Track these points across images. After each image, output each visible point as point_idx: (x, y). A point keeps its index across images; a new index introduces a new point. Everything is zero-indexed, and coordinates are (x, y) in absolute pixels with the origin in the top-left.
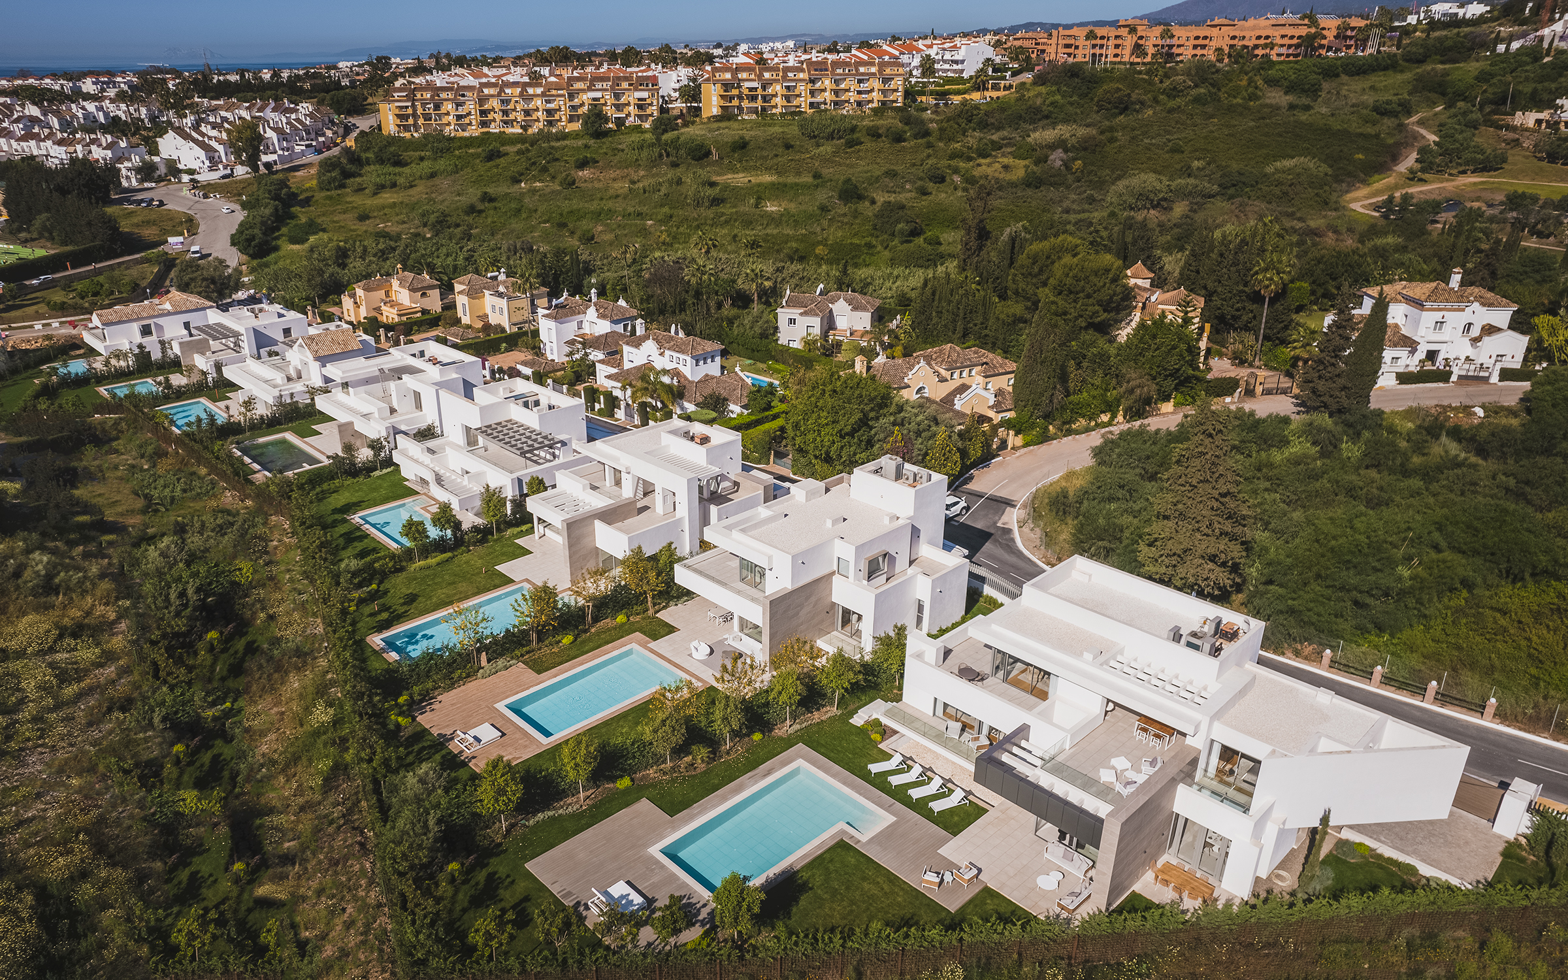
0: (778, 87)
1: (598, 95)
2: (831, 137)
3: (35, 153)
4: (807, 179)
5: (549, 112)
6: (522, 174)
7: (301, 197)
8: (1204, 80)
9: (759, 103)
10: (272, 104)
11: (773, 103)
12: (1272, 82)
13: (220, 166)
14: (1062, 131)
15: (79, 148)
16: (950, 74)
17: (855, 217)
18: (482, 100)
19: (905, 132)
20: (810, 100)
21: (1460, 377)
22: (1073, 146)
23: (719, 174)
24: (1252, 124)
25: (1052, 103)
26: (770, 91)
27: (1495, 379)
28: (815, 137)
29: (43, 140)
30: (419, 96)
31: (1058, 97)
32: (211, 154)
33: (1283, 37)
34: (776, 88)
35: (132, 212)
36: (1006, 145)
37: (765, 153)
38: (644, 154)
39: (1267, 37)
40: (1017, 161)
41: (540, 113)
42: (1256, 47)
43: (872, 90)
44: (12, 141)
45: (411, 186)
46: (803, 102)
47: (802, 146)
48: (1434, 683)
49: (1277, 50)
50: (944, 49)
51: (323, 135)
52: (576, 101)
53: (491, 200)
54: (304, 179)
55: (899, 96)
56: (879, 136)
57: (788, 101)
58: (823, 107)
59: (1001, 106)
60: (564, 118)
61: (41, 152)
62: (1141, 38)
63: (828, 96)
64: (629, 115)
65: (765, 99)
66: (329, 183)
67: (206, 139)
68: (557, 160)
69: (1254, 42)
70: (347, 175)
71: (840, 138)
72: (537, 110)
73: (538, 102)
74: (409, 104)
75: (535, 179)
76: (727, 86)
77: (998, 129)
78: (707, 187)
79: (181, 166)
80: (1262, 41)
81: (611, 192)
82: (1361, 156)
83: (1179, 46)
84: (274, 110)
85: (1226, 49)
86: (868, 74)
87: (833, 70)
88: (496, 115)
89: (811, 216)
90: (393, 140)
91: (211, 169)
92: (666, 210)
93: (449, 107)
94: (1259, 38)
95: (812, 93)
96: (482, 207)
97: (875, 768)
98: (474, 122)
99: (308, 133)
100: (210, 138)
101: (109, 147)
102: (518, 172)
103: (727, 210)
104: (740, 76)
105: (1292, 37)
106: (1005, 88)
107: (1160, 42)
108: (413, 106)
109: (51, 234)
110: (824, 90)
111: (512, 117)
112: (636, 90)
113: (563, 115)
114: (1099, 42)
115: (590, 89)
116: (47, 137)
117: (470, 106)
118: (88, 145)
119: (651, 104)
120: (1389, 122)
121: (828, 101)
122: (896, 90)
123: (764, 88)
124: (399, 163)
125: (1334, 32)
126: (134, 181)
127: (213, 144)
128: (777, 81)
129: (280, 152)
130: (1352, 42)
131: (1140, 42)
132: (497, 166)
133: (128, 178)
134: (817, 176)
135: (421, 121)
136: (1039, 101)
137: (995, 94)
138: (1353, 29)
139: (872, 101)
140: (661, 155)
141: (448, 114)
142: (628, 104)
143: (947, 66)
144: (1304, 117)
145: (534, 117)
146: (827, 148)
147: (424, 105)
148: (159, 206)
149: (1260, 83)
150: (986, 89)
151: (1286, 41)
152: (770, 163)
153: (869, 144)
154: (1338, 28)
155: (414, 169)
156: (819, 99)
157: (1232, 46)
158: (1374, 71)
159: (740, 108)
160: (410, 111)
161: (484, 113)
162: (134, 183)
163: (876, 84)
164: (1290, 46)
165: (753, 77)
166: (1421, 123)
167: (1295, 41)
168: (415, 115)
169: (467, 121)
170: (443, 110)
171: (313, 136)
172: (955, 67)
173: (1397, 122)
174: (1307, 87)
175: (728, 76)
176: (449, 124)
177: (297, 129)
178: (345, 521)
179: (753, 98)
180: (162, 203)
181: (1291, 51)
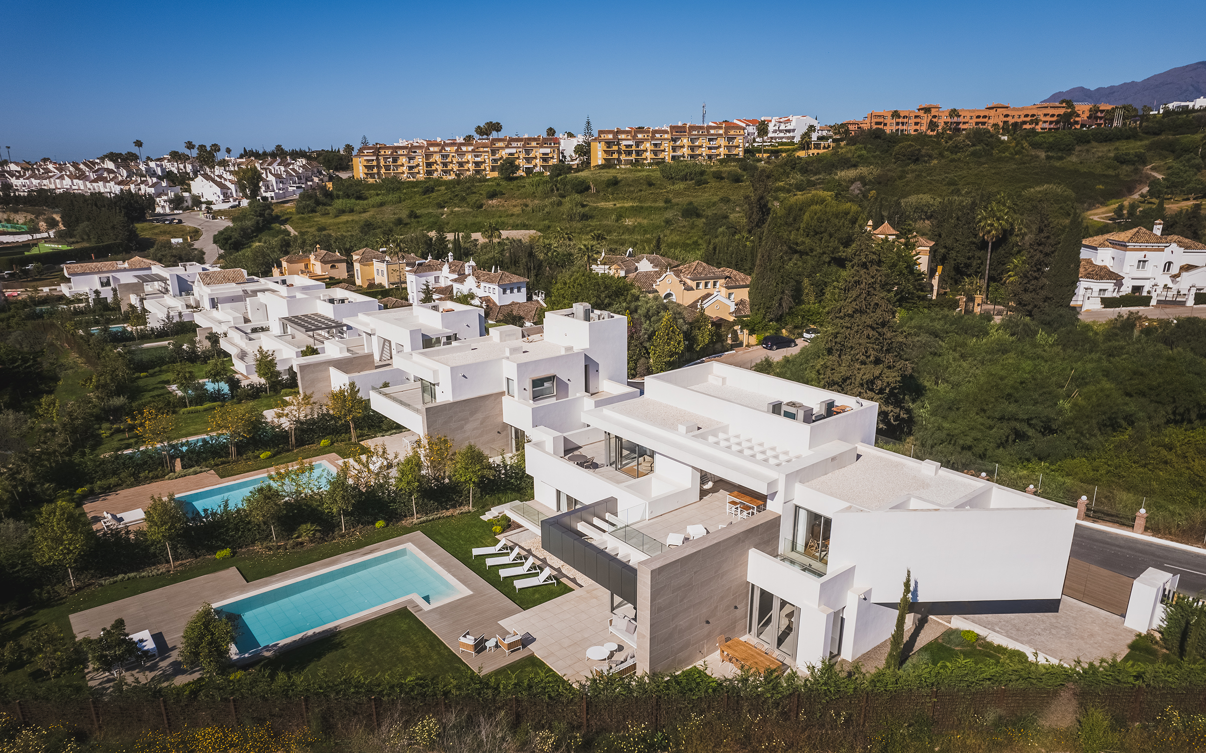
0: (648, 145)
1: (514, 151)
2: (684, 178)
3: (102, 191)
4: (661, 204)
5: (477, 164)
6: (447, 202)
7: (283, 218)
8: (980, 141)
9: (633, 157)
10: (279, 160)
11: (644, 156)
12: (1036, 146)
13: (231, 200)
14: (863, 170)
15: (132, 187)
16: (784, 140)
17: (692, 228)
18: (428, 156)
19: (743, 176)
20: (672, 154)
21: (1159, 302)
22: (870, 181)
23: (594, 202)
24: (1014, 166)
25: (859, 156)
26: (642, 147)
27: (1190, 302)
28: (672, 178)
29: (109, 182)
30: (382, 153)
31: (864, 152)
32: (225, 191)
33: (1045, 115)
34: (647, 145)
35: (157, 226)
36: (819, 184)
37: (632, 189)
38: (540, 188)
39: (1033, 116)
40: (825, 192)
41: (470, 165)
42: (1025, 123)
43: (719, 147)
44: (87, 183)
45: (365, 212)
46: (667, 156)
47: (661, 185)
48: (1084, 498)
49: (1041, 125)
50: (780, 122)
51: (312, 181)
52: (497, 156)
53: (416, 217)
54: (289, 207)
55: (740, 152)
56: (722, 178)
57: (656, 155)
58: (682, 159)
59: (819, 159)
60: (488, 169)
61: (106, 190)
62: (935, 117)
63: (686, 151)
64: (536, 166)
65: (638, 153)
66: (304, 208)
67: (223, 181)
68: (474, 193)
69: (1023, 119)
70: (318, 203)
71: (692, 179)
72: (468, 162)
73: (469, 157)
74: (375, 158)
75: (456, 205)
76: (609, 144)
77: (815, 174)
78: (579, 206)
79: (203, 200)
80: (1029, 119)
81: (510, 212)
82: (1101, 187)
83: (964, 123)
84: (279, 164)
85: (1001, 124)
86: (716, 135)
87: (690, 134)
88: (437, 167)
89: (658, 227)
90: (359, 182)
91: (224, 201)
92: (546, 222)
93: (403, 160)
94: (1026, 116)
95: (674, 149)
96: (409, 221)
97: (476, 551)
98: (421, 172)
99: (299, 178)
100: (225, 180)
101: (153, 186)
102: (443, 201)
103: (594, 223)
104: (619, 137)
105: (1053, 116)
106: (824, 148)
107: (949, 120)
108: (378, 160)
109: (89, 236)
110: (683, 147)
111: (449, 167)
112: (542, 147)
113: (487, 166)
114: (900, 120)
115: (507, 147)
116: (111, 180)
117: (419, 160)
118: (139, 185)
119: (552, 158)
120: (1126, 168)
121: (686, 155)
122: (738, 147)
123: (637, 146)
124: (359, 198)
125: (1087, 114)
126: (167, 209)
127: (228, 184)
128: (647, 140)
129: (277, 191)
130: (1102, 122)
131: (935, 120)
132: (429, 198)
133: (163, 207)
134: (667, 201)
135: (383, 171)
136: (849, 155)
137: (816, 151)
138: (1102, 111)
139: (719, 155)
140: (552, 190)
141: (403, 165)
142: (535, 158)
143: (782, 135)
144: (1058, 164)
145: (466, 168)
146: (680, 186)
147: (385, 159)
148: (177, 223)
149: (1026, 144)
150: (809, 148)
151: (1048, 119)
152: (634, 195)
153: (713, 183)
154: (1090, 110)
155: (371, 201)
156: (679, 153)
157: (1005, 122)
158: (1118, 139)
159: (619, 160)
160: (375, 163)
161: (429, 165)
162: (168, 211)
163: (722, 142)
164: (1051, 122)
165: (629, 137)
166: (1153, 169)
167: (1055, 119)
168: (378, 166)
169: (416, 170)
170: (399, 163)
171: (303, 181)
172: (788, 135)
173: (1133, 167)
174: (1062, 147)
175: (611, 136)
176: (403, 173)
177: (291, 175)
178: (163, 388)
179: (629, 153)
180: (180, 222)
181: (1052, 126)
